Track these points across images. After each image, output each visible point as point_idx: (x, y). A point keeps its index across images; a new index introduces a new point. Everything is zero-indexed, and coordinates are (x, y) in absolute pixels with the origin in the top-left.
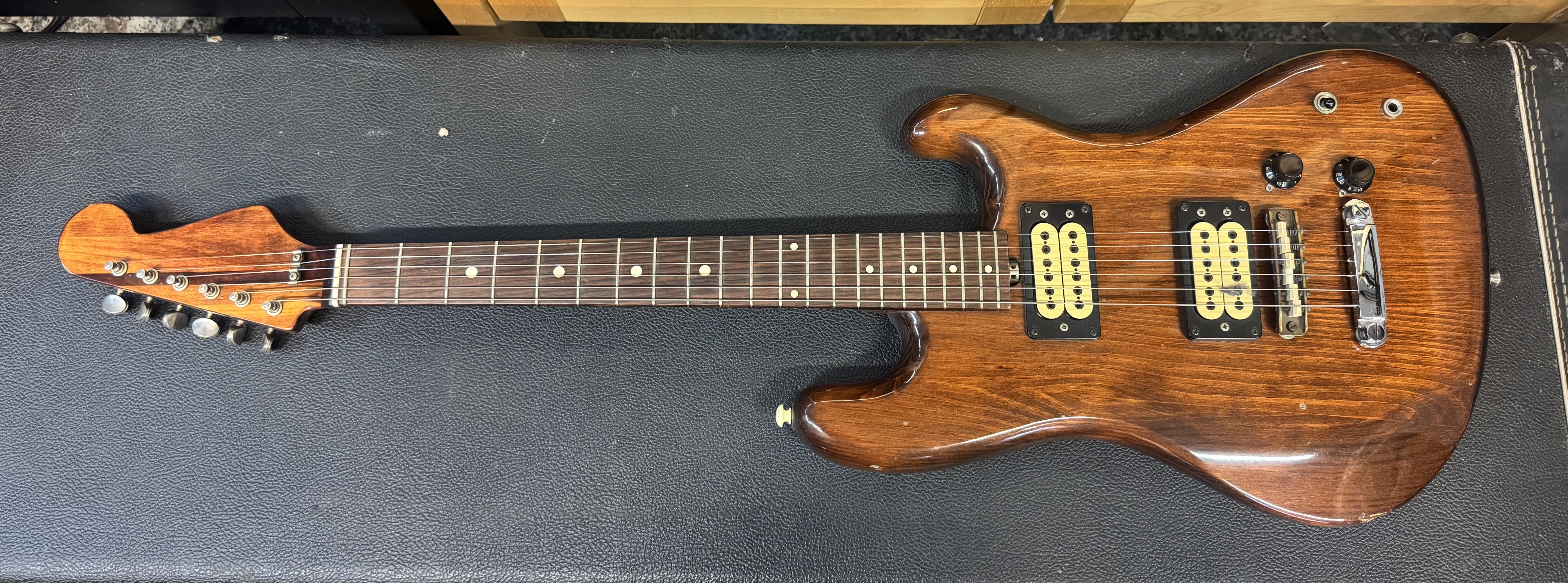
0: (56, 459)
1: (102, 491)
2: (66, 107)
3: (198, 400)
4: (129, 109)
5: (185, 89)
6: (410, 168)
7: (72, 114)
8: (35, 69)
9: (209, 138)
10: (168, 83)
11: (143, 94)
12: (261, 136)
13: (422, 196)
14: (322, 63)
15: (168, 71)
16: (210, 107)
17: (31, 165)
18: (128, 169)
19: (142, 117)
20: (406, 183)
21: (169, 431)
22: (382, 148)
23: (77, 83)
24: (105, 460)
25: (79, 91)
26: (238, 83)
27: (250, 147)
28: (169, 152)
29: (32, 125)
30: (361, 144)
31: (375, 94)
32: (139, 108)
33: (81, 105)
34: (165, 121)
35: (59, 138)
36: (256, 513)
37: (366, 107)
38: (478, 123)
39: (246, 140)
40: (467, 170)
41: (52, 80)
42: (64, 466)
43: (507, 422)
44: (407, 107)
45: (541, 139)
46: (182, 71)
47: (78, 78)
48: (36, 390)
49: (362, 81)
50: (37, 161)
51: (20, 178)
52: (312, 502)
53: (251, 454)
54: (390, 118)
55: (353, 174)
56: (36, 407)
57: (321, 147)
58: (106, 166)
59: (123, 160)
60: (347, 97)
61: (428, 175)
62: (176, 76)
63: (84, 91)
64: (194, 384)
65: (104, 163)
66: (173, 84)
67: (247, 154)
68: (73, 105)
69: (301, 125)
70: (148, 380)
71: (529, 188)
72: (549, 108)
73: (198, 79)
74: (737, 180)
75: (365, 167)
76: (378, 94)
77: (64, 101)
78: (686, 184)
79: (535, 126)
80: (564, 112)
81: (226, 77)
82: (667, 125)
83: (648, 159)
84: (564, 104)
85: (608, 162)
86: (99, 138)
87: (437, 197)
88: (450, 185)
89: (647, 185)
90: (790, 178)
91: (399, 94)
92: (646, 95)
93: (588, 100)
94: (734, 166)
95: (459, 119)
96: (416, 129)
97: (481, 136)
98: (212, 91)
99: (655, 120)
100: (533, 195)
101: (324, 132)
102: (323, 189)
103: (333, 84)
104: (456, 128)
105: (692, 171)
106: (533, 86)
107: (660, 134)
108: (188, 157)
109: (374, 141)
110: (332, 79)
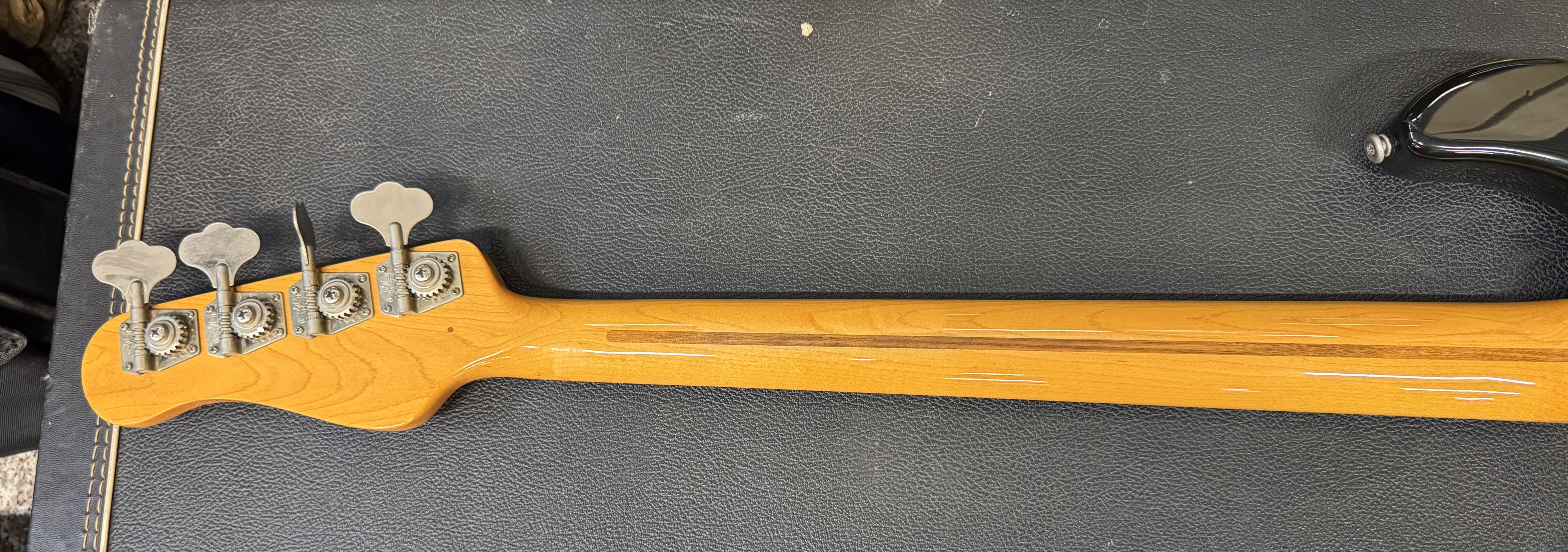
4: (407, 85)
5: (481, 58)
6: (796, 165)
7: (332, 94)
8: (277, 33)
12: (591, 123)
13: (816, 203)
14: (665, 20)
16: (518, 82)
17: (282, 163)
19: (426, 97)
20: (793, 185)
22: (757, 137)
23: (334, 52)
25: (337, 63)
26: (553, 49)
27: (578, 138)
28: (467, 144)
29: (279, 110)
30: (728, 132)
31: (741, 62)
34: (457, 102)
35: (316, 127)
37: (730, 81)
38: (885, 100)
39: (571, 128)
40: (875, 167)
41: (299, 49)
44: (785, 80)
45: (974, 121)
46: (474, 33)
47: (335, 45)
48: (317, 464)
49: (722, 44)
50: (291, 159)
51: (269, 181)
54: (764, 96)
55: (720, 174)
56: (319, 487)
57: (674, 137)
58: (383, 163)
59: (405, 155)
60: (704, 67)
61: (821, 174)
62: (466, 40)
63: (345, 62)
65: (380, 159)
66: (463, 52)
67: (575, 147)
68: (330, 82)
69: (644, 106)
71: (961, 191)
72: (983, 76)
73: (497, 43)
74: (1263, 174)
75: (736, 164)
76: (745, 63)
77: (318, 76)
78: (1188, 180)
79: (964, 103)
80: (1003, 81)
81: (536, 41)
82: (1156, 96)
83: (1129, 145)
84: (1003, 70)
85: (1072, 150)
86: (370, 126)
87: (836, 205)
88: (853, 188)
89: (1131, 182)
90: (1343, 170)
91: (773, 62)
92: (1121, 53)
93: (1037, 64)
94: (1259, 154)
95: (857, 95)
96: (800, 110)
97: (890, 118)
98: (517, 60)
99: (1137, 90)
100: (968, 199)
101: (676, 117)
102: (682, 195)
103: (683, 49)
104: (855, 109)
105: (1196, 162)
106: (958, 46)
107: (1145, 109)
108: (494, 151)
109: (745, 128)
110: (681, 43)
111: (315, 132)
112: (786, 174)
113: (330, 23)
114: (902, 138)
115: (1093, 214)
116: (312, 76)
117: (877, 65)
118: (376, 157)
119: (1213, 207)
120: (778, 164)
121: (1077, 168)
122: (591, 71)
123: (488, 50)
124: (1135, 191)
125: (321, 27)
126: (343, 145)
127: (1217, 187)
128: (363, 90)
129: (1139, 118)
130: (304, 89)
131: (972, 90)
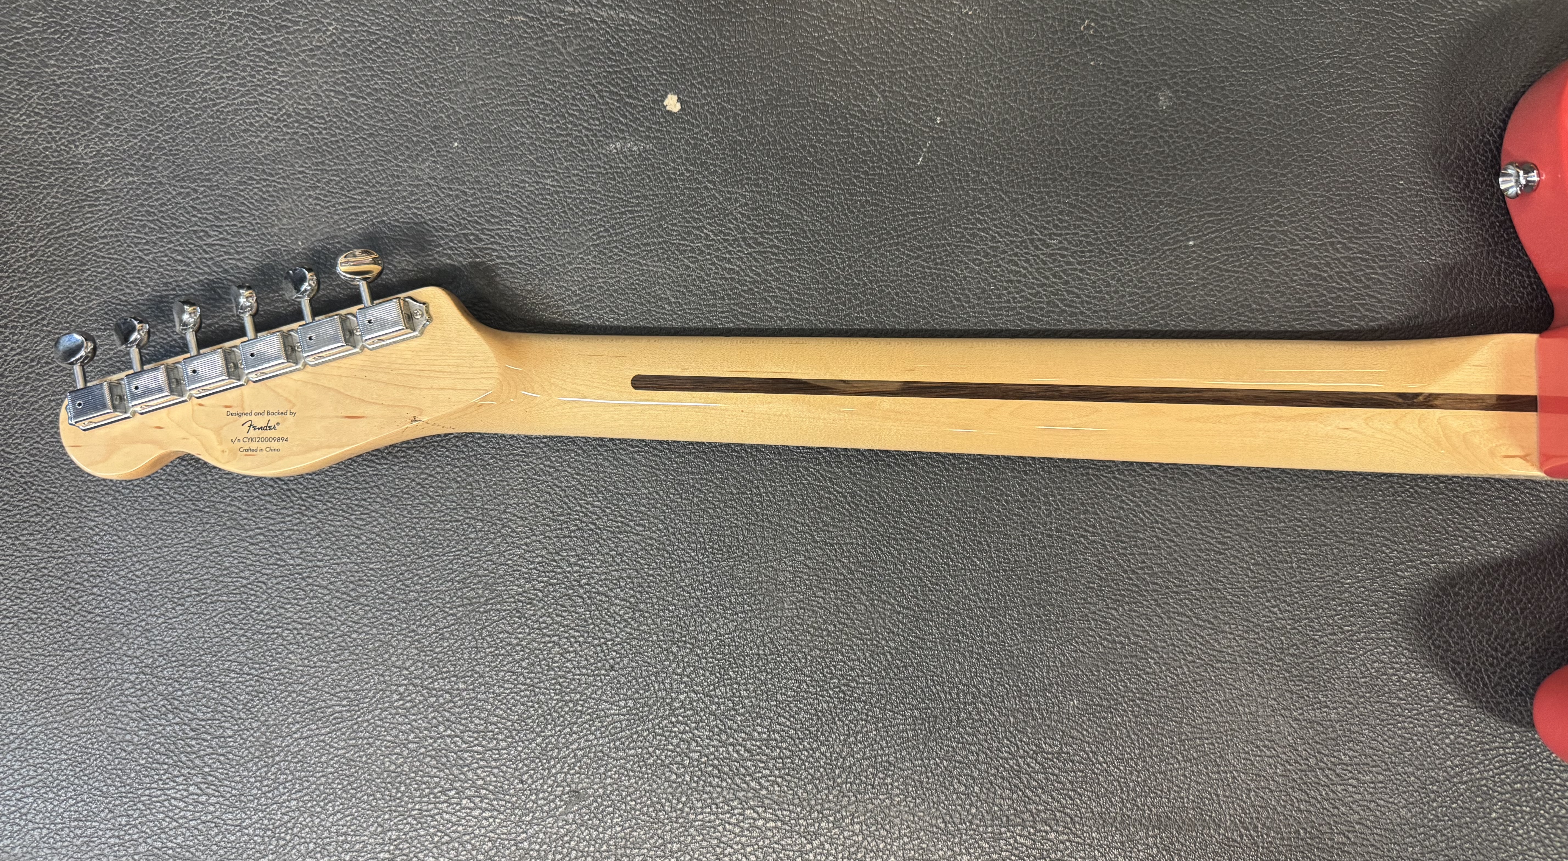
0: (142, 705)
1: (222, 758)
2: (79, 100)
3: (361, 613)
5: (280, 65)
7: (92, 112)
9: (331, 154)
10: (247, 53)
11: (207, 75)
12: (421, 151)
13: (713, 264)
14: (516, 14)
15: (245, 31)
17: (34, 204)
18: (199, 210)
19: (212, 117)
20: (684, 239)
21: (319, 664)
22: (637, 174)
23: (92, 55)
24: (221, 708)
25: (98, 70)
26: (371, 52)
27: (405, 171)
28: (265, 180)
29: (26, 133)
30: (599, 167)
31: (616, 72)
32: (204, 99)
33: (105, 95)
34: (251, 124)
35: (75, 156)
36: (477, 800)
37: (602, 97)
38: (803, 127)
39: (396, 158)
40: (789, 217)
41: (50, 51)
42: (156, 717)
43: (887, 660)
45: (917, 157)
47: (94, 47)
48: (95, 590)
49: (591, 47)
50: (44, 198)
51: (19, 227)
52: (569, 786)
53: (459, 703)
54: (646, 118)
55: (590, 222)
56: (98, 619)
57: (529, 172)
58: (161, 205)
59: (188, 194)
60: (566, 77)
61: (720, 224)
62: (262, 41)
63: (107, 70)
64: (352, 586)
65: (157, 200)
66: (258, 56)
67: (401, 184)
68: (90, 96)
69: (490, 131)
70: (276, 577)
71: (898, 250)
72: (929, 95)
73: (299, 45)
74: (1283, 232)
75: (610, 210)
76: (620, 72)
77: (74, 88)
78: (1189, 240)
79: (905, 132)
80: (956, 102)
81: (350, 42)
82: (1151, 127)
83: (1115, 192)
84: (955, 88)
85: (1042, 198)
86: (143, 156)
87: (738, 266)
88: (760, 244)
89: (1115, 242)
90: (1387, 229)
91: (658, 72)
92: (1109, 67)
93: (1000, 80)
94: (1280, 206)
95: (767, 120)
96: (693, 139)
97: (809, 152)
98: (326, 68)
99: (1128, 118)
100: (907, 262)
101: (532, 144)
102: (541, 250)
103: (540, 52)
104: (763, 138)
105: (1201, 217)
106: (898, 54)
107: (1137, 143)
108: (299, 189)
109: (622, 162)
110: (537, 45)
111: (73, 163)
112: (675, 225)
113: (85, 16)
114: (824, 179)
115: (1066, 283)
116: (66, 87)
117: (793, 78)
118: (151, 197)
119: (1219, 276)
120: (665, 210)
121: (1048, 222)
122: (421, 82)
123: (289, 54)
124: (1121, 254)
125: (75, 21)
126: (110, 180)
127: (1226, 249)
128: (132, 107)
129: (1129, 156)
130: (56, 105)
131: (915, 114)
